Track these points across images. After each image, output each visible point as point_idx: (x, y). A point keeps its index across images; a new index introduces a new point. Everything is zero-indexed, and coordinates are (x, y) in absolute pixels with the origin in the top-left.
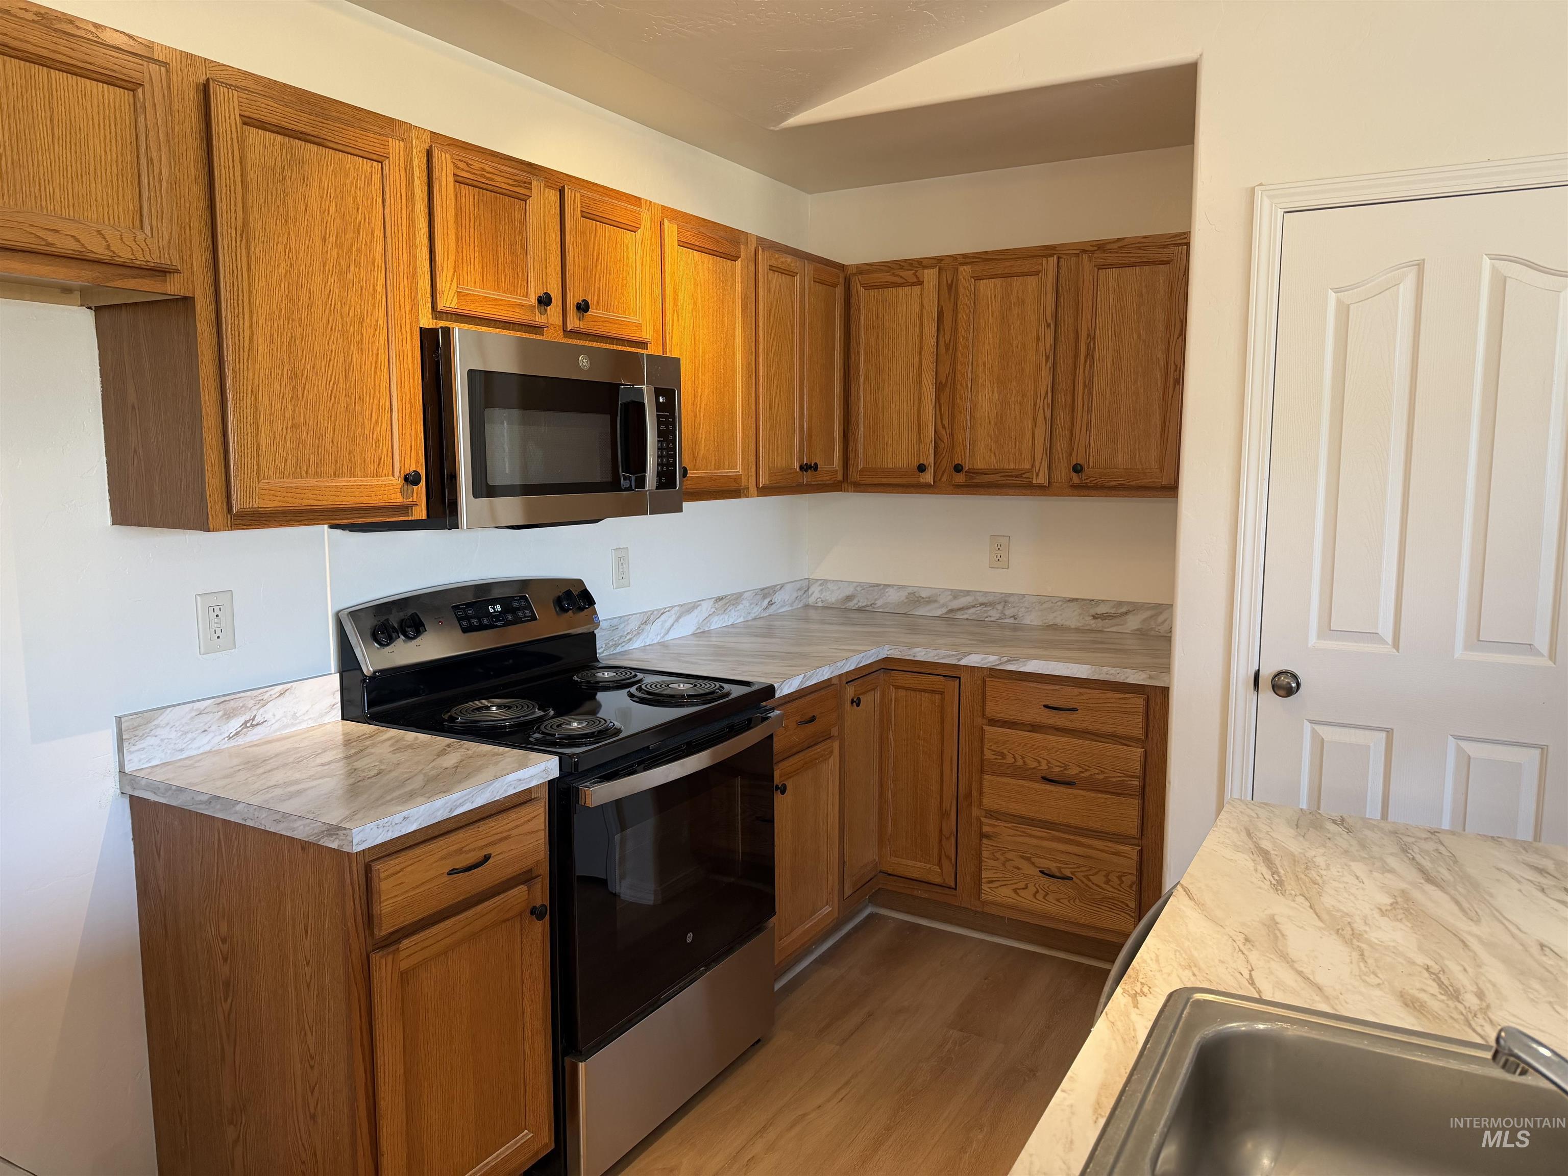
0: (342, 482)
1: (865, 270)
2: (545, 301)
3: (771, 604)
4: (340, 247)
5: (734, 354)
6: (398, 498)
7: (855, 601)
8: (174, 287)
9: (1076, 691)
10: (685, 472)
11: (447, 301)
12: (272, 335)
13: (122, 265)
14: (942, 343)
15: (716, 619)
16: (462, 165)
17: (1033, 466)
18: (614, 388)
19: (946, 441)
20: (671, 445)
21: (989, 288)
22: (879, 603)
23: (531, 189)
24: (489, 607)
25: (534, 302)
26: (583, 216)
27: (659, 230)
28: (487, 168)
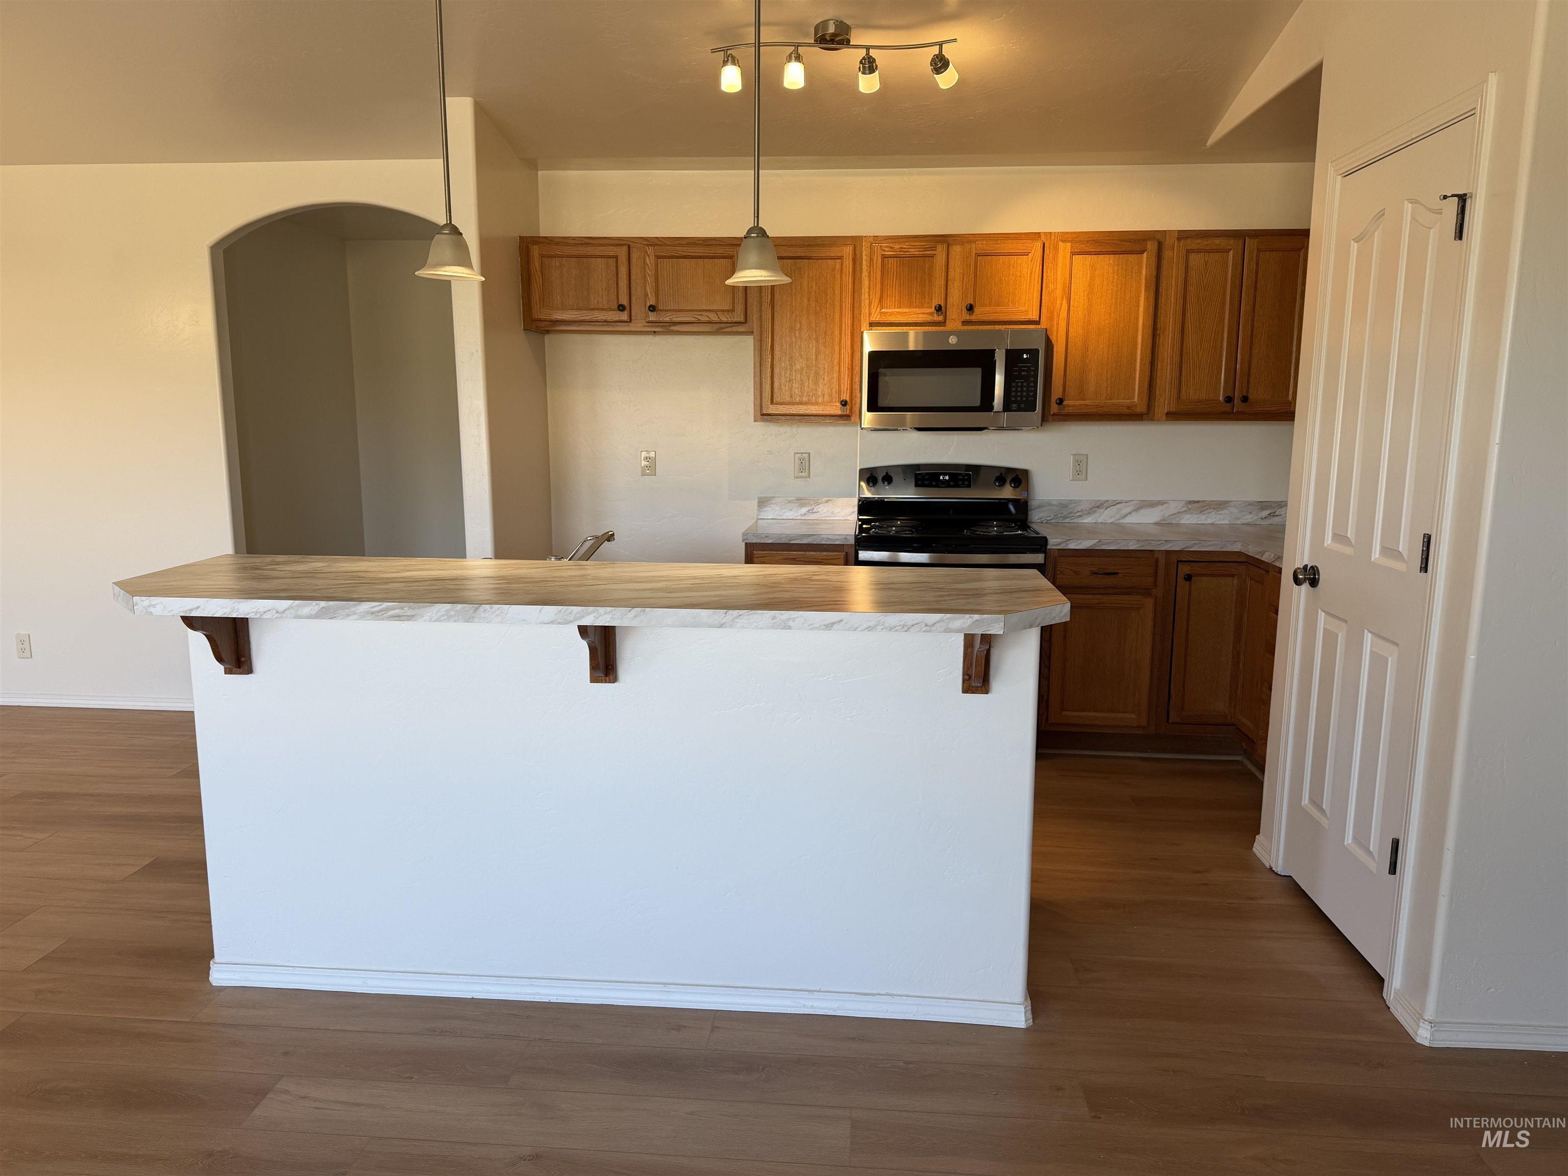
2: (938, 309)
6: (839, 412)
8: (745, 329)
10: (1059, 401)
11: (874, 318)
13: (725, 323)
15: (1188, 516)
20: (1032, 384)
23: (936, 250)
24: (941, 476)
25: (933, 310)
26: (978, 256)
27: (1056, 248)
28: (904, 246)
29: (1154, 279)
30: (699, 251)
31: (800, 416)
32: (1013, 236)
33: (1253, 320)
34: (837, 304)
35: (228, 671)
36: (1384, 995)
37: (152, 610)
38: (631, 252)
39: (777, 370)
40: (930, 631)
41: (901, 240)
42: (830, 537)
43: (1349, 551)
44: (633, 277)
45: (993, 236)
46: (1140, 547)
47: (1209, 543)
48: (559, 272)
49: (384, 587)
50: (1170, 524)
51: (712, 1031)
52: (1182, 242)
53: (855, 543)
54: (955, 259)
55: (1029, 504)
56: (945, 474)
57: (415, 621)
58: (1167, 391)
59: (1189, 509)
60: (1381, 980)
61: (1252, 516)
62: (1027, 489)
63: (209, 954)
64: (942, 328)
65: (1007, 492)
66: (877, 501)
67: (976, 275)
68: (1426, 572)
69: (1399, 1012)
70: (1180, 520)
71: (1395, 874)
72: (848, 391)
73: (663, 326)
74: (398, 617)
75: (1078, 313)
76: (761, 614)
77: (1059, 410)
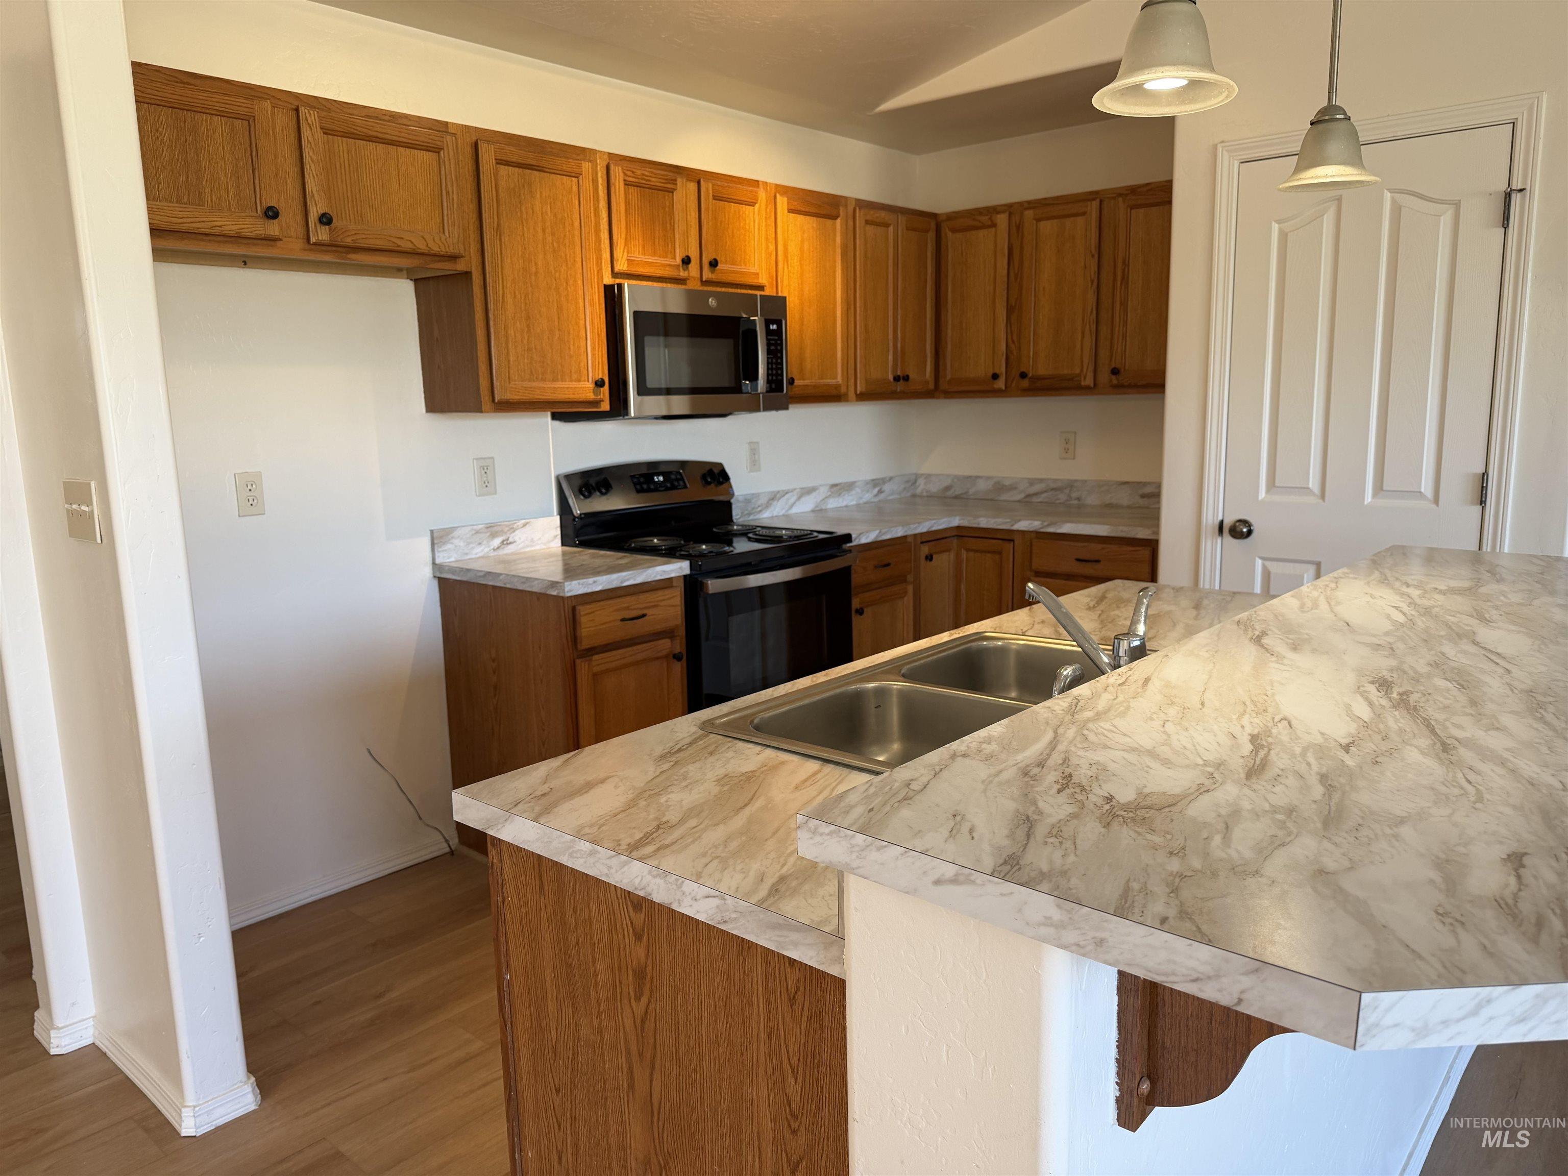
0: (559, 384)
1: (952, 217)
2: (686, 261)
3: (880, 492)
4: (553, 234)
5: (835, 291)
6: (591, 396)
7: (952, 491)
8: (461, 266)
9: (1100, 546)
10: (791, 381)
11: (621, 266)
12: (515, 293)
13: (435, 255)
14: (1012, 274)
15: (831, 500)
16: (629, 173)
17: (1082, 370)
18: (737, 320)
19: (1015, 354)
20: (779, 361)
21: (1047, 227)
22: (971, 491)
23: (675, 185)
24: (657, 477)
25: (677, 262)
26: (714, 199)
27: (774, 202)
32: (737, 180)
41: (638, 164)
45: (721, 176)
52: (861, 211)
56: (660, 475)
64: (688, 287)
67: (714, 223)
68: (1485, 504)
70: (827, 502)
72: (601, 365)
73: (342, 253)
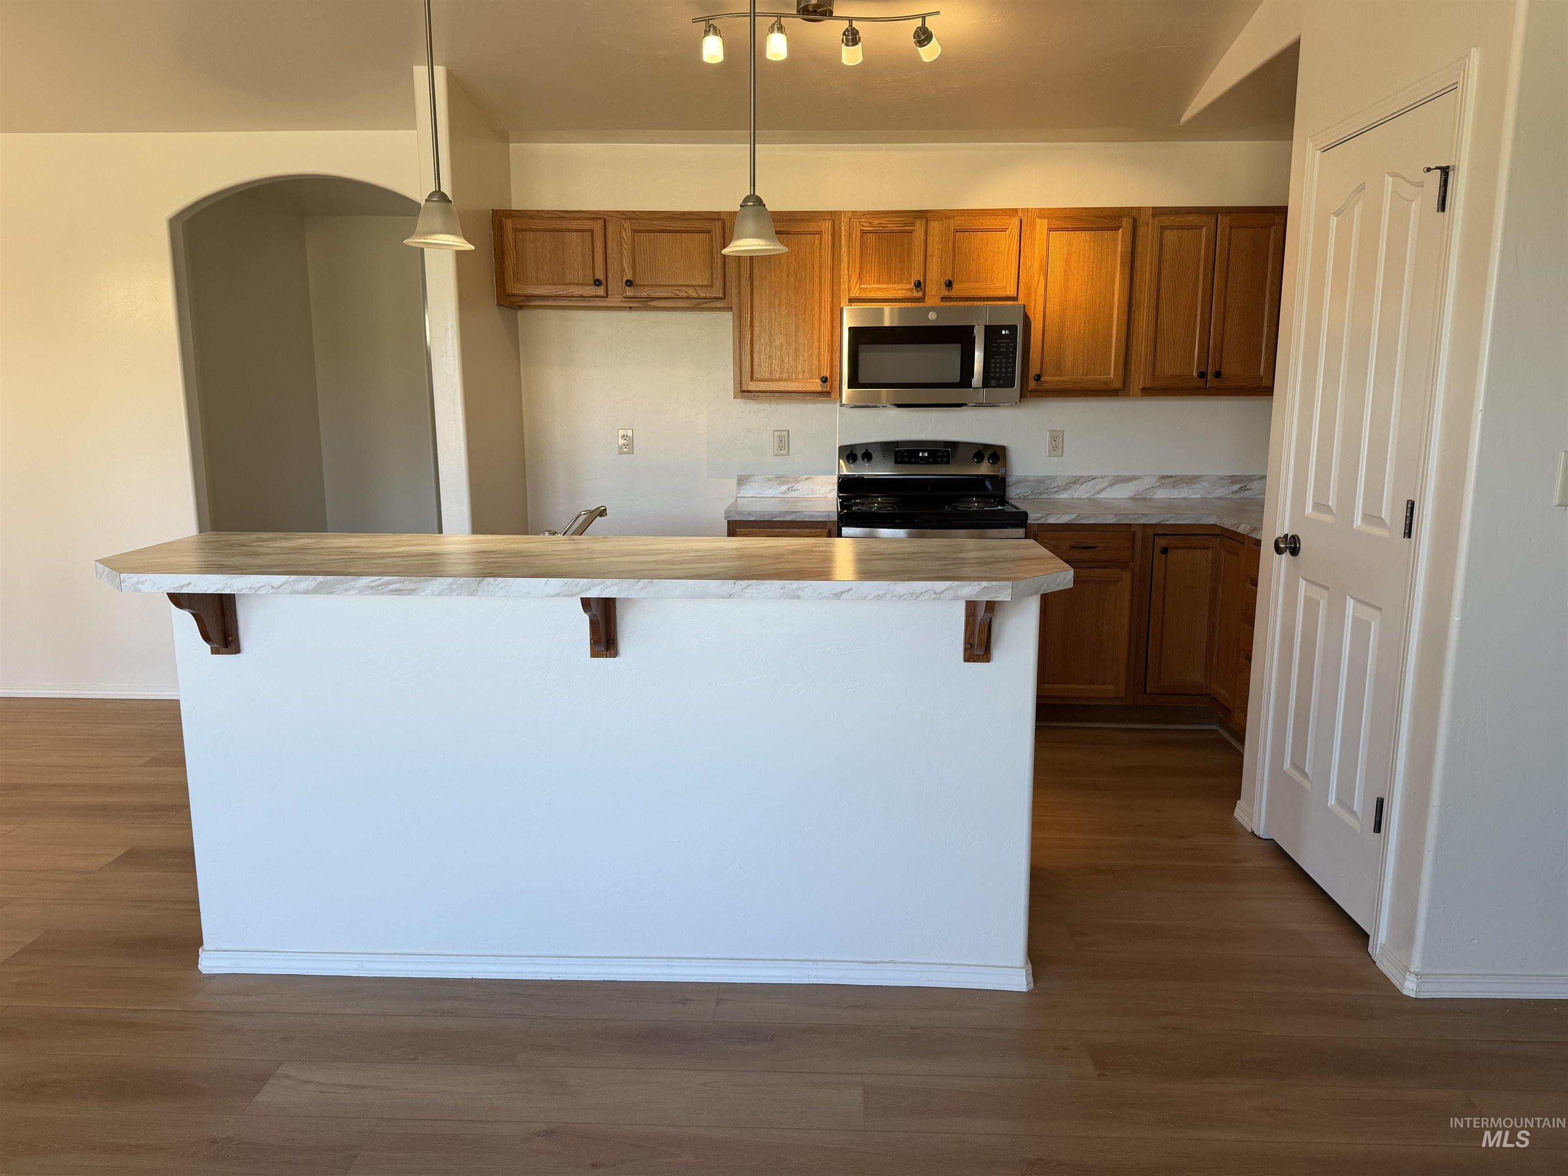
2: (917, 285)
6: (819, 389)
8: (723, 305)
10: (1036, 378)
11: (854, 294)
13: (703, 299)
15: (1162, 491)
16: (867, 224)
20: (1010, 361)
23: (915, 226)
24: (920, 453)
25: (912, 286)
26: (956, 232)
27: (1033, 225)
28: (883, 222)
29: (1129, 255)
30: (676, 225)
31: (780, 392)
32: (990, 212)
33: (1225, 297)
34: (816, 279)
35: (215, 651)
36: (1370, 950)
37: (140, 586)
38: (607, 226)
39: (756, 346)
40: (938, 599)
41: (880, 216)
42: (813, 514)
43: (1329, 519)
44: (609, 251)
45: (970, 211)
46: (1118, 521)
47: (1185, 516)
48: (533, 246)
49: (379, 561)
50: (1144, 499)
51: (718, 1003)
52: (1157, 218)
53: (838, 519)
54: (933, 234)
55: (1007, 480)
56: (924, 451)
57: (416, 595)
58: (1142, 367)
59: (1162, 484)
60: (1367, 936)
61: (1223, 490)
62: (1005, 465)
63: (198, 942)
64: (921, 304)
65: (984, 469)
66: (857, 478)
67: (954, 250)
68: (1410, 537)
69: (1385, 965)
70: (1154, 494)
71: (1379, 832)
72: (828, 367)
73: (640, 301)
74: (398, 592)
75: (1055, 290)
76: (769, 584)
77: (1036, 386)
